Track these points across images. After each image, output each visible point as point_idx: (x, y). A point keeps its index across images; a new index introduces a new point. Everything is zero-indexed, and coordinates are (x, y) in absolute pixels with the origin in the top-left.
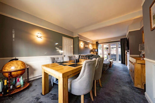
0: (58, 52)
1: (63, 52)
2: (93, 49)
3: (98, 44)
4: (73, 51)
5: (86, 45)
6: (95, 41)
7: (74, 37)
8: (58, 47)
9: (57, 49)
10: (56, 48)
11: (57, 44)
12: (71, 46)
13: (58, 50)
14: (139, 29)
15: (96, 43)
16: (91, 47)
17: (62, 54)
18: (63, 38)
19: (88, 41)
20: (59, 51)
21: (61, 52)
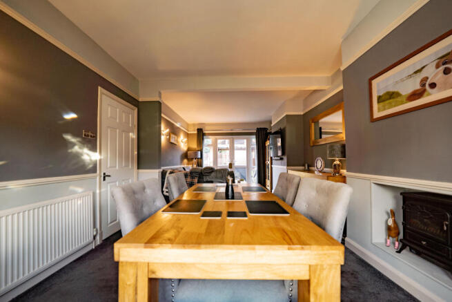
0: (77, 156)
1: (100, 160)
2: (189, 149)
3: (204, 134)
4: (136, 153)
5: (172, 136)
6: (194, 125)
7: (140, 100)
8: (75, 135)
9: (73, 145)
10: (69, 137)
11: (70, 116)
12: (131, 134)
13: (76, 149)
14: (302, 113)
15: (196, 132)
16: (183, 143)
17: (94, 170)
18: (102, 93)
19: (176, 122)
20: (80, 151)
21: (89, 156)
